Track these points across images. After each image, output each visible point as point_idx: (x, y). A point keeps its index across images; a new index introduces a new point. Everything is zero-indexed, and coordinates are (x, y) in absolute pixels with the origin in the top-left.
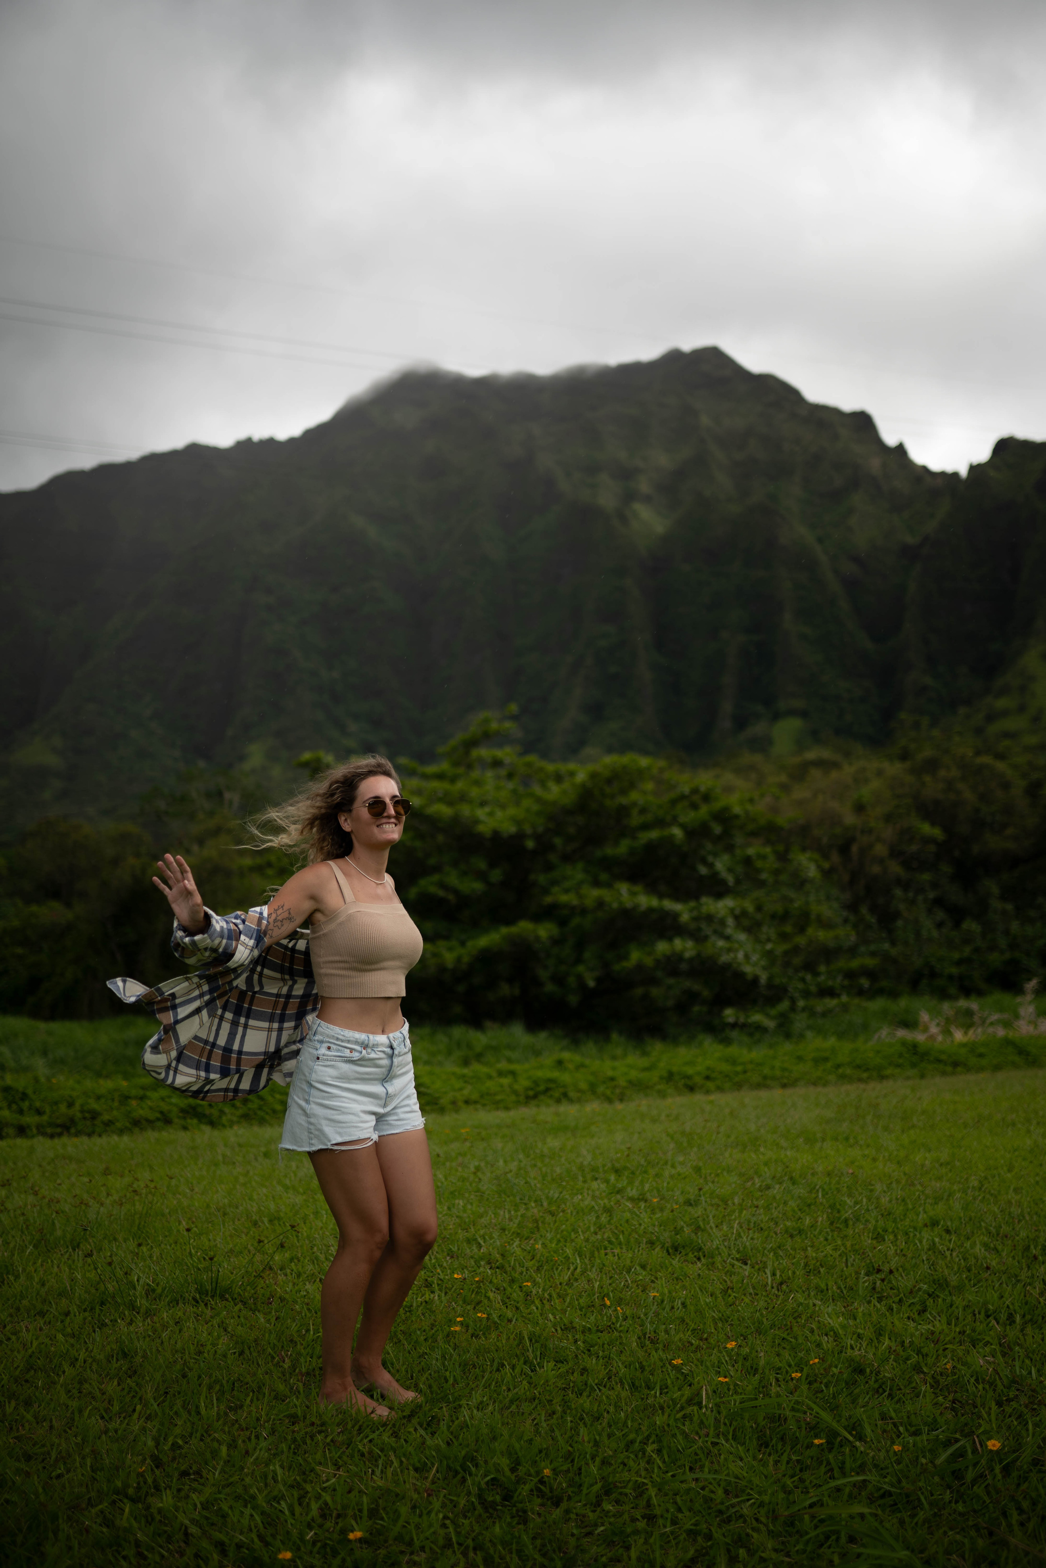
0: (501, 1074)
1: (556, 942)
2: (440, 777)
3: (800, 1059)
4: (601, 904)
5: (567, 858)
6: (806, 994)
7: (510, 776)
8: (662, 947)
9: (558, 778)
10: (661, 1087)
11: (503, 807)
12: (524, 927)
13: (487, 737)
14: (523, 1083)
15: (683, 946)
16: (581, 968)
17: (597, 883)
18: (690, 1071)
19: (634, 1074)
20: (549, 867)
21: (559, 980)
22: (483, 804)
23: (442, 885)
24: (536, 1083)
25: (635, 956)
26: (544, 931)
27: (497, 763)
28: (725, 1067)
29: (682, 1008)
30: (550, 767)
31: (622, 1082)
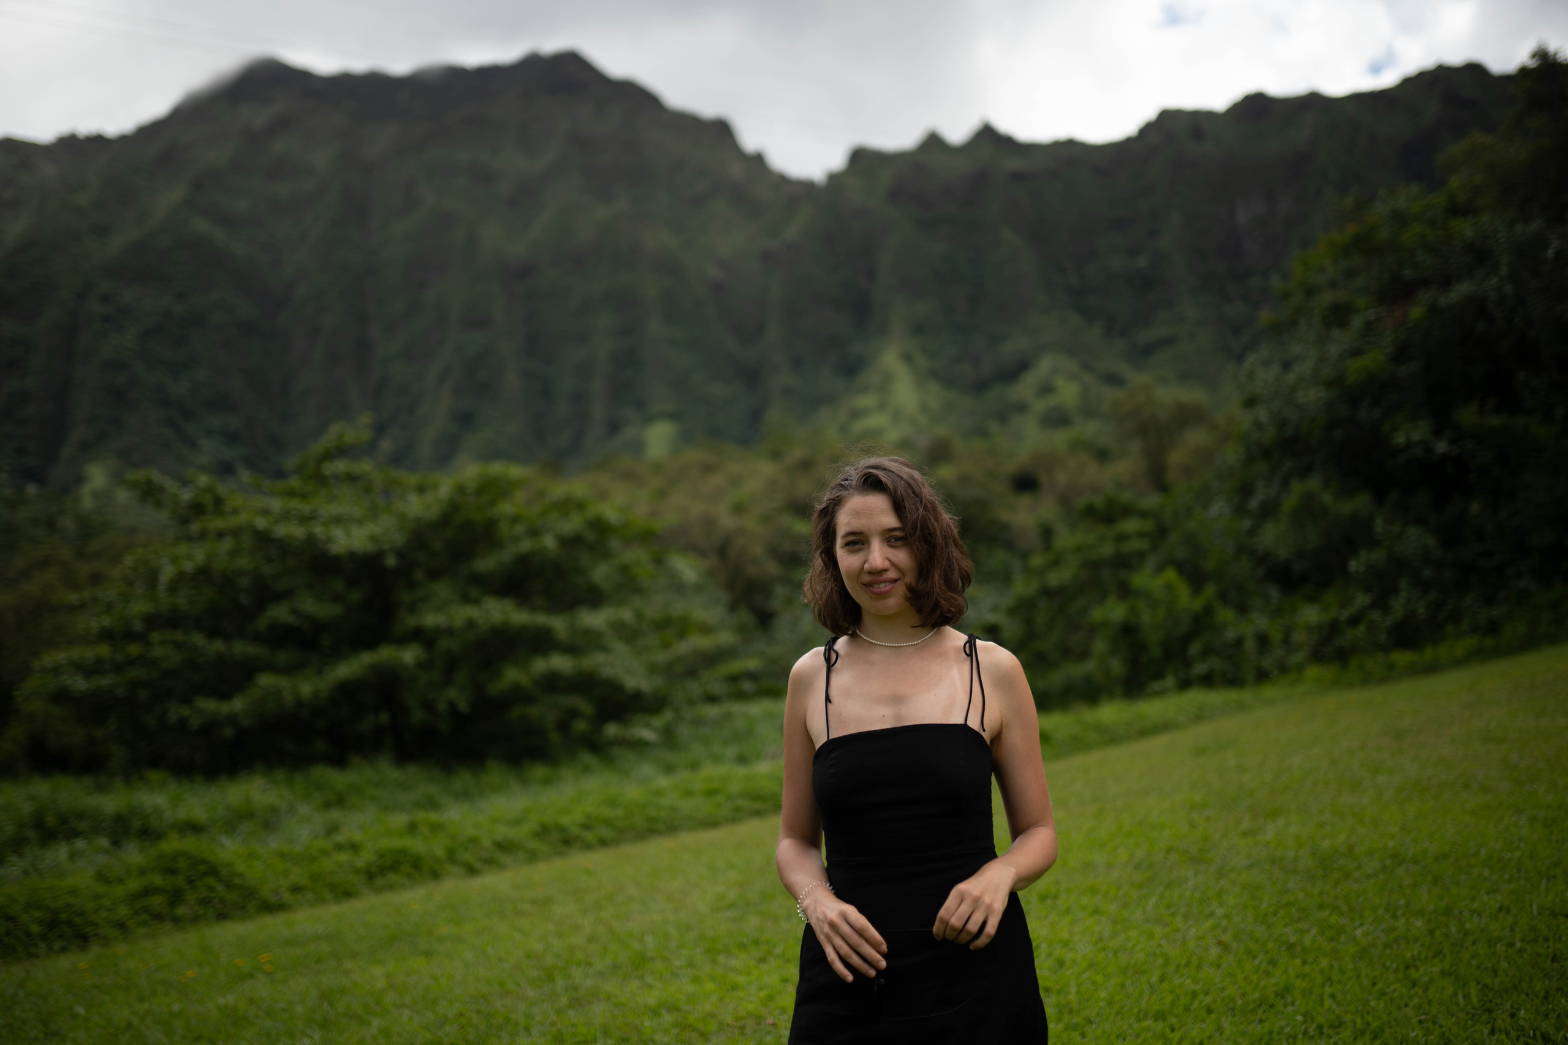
0: (339, 848)
1: (423, 666)
2: (291, 493)
3: (689, 794)
4: (471, 624)
5: (435, 574)
6: (691, 703)
7: (368, 490)
8: (540, 665)
9: (421, 489)
10: (533, 844)
11: (360, 522)
12: (385, 654)
13: (341, 451)
14: (365, 858)
15: (560, 663)
16: (452, 693)
17: (466, 599)
18: (565, 820)
19: (502, 832)
20: (412, 585)
21: (428, 706)
22: (338, 520)
23: (294, 611)
24: (382, 856)
25: (512, 675)
26: (409, 655)
27: (352, 478)
28: (607, 812)
29: (564, 726)
30: (412, 479)
31: (486, 842)
